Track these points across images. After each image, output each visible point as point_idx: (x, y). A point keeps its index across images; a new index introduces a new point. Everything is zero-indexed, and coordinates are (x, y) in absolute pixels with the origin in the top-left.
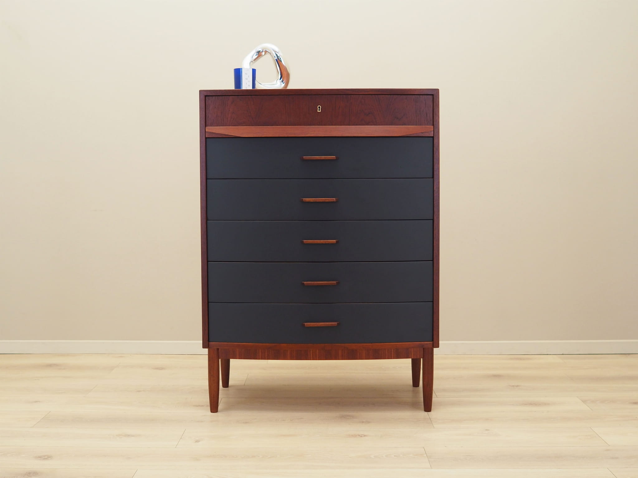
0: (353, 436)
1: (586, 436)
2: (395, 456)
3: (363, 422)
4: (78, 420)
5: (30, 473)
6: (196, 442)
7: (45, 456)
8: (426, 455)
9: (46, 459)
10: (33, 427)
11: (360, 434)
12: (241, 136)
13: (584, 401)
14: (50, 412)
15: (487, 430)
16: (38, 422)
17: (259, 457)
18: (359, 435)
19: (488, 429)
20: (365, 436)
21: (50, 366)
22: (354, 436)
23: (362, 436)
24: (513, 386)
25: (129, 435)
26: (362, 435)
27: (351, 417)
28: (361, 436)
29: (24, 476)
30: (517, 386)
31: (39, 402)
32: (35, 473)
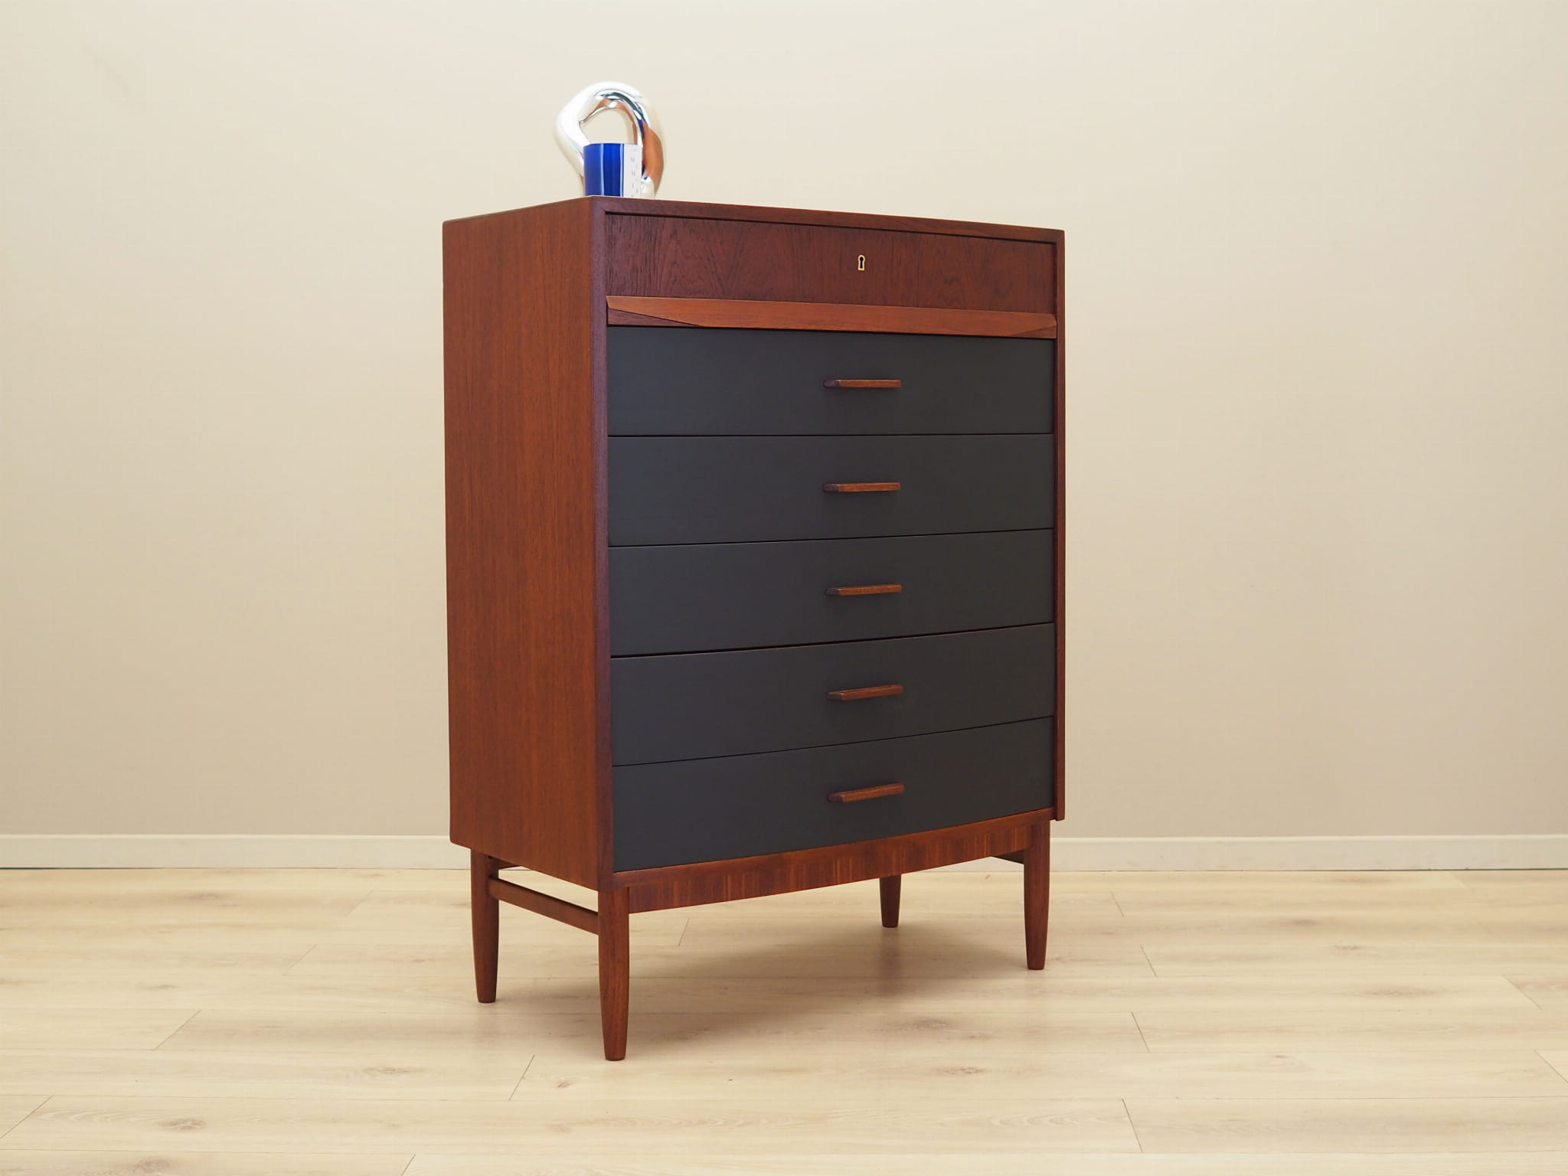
0: (948, 1072)
1: (1525, 1071)
2: (1051, 1121)
3: (973, 1037)
4: (268, 1032)
5: (148, 1164)
6: (559, 1086)
7: (186, 1121)
8: (1128, 1119)
9: (190, 1128)
10: (156, 1049)
11: (965, 1068)
12: (701, 324)
13: (1520, 986)
14: (199, 1012)
15: (1278, 1057)
16: (169, 1038)
17: (716, 1122)
18: (963, 1070)
19: (1281, 1054)
20: (977, 1071)
21: (199, 898)
22: (952, 1072)
23: (967, 1070)
24: (1345, 948)
25: (394, 1070)
26: (969, 1068)
27: (944, 1025)
28: (970, 1073)
29: (134, 1171)
30: (1355, 948)
31: (173, 987)
32: (163, 1164)
